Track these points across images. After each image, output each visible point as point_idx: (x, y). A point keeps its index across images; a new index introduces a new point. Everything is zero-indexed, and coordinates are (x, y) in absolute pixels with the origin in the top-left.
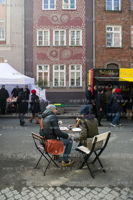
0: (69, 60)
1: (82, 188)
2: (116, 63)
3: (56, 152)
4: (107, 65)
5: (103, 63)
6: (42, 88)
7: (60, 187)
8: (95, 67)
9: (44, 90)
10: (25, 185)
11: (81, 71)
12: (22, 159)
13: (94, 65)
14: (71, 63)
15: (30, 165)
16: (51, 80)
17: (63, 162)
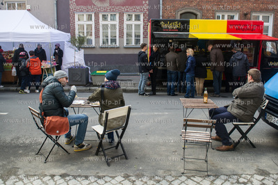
0: (123, 6)
1: (87, 177)
2: (194, 11)
3: (58, 132)
4: (181, 14)
5: (175, 11)
6: (79, 48)
7: (61, 176)
8: (163, 16)
9: (82, 51)
10: (15, 174)
11: (141, 23)
12: (24, 143)
13: (161, 14)
14: (127, 11)
15: (33, 150)
16: (97, 36)
17: (75, 146)
